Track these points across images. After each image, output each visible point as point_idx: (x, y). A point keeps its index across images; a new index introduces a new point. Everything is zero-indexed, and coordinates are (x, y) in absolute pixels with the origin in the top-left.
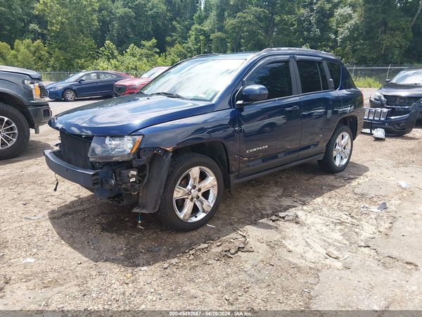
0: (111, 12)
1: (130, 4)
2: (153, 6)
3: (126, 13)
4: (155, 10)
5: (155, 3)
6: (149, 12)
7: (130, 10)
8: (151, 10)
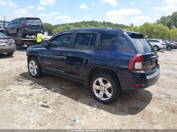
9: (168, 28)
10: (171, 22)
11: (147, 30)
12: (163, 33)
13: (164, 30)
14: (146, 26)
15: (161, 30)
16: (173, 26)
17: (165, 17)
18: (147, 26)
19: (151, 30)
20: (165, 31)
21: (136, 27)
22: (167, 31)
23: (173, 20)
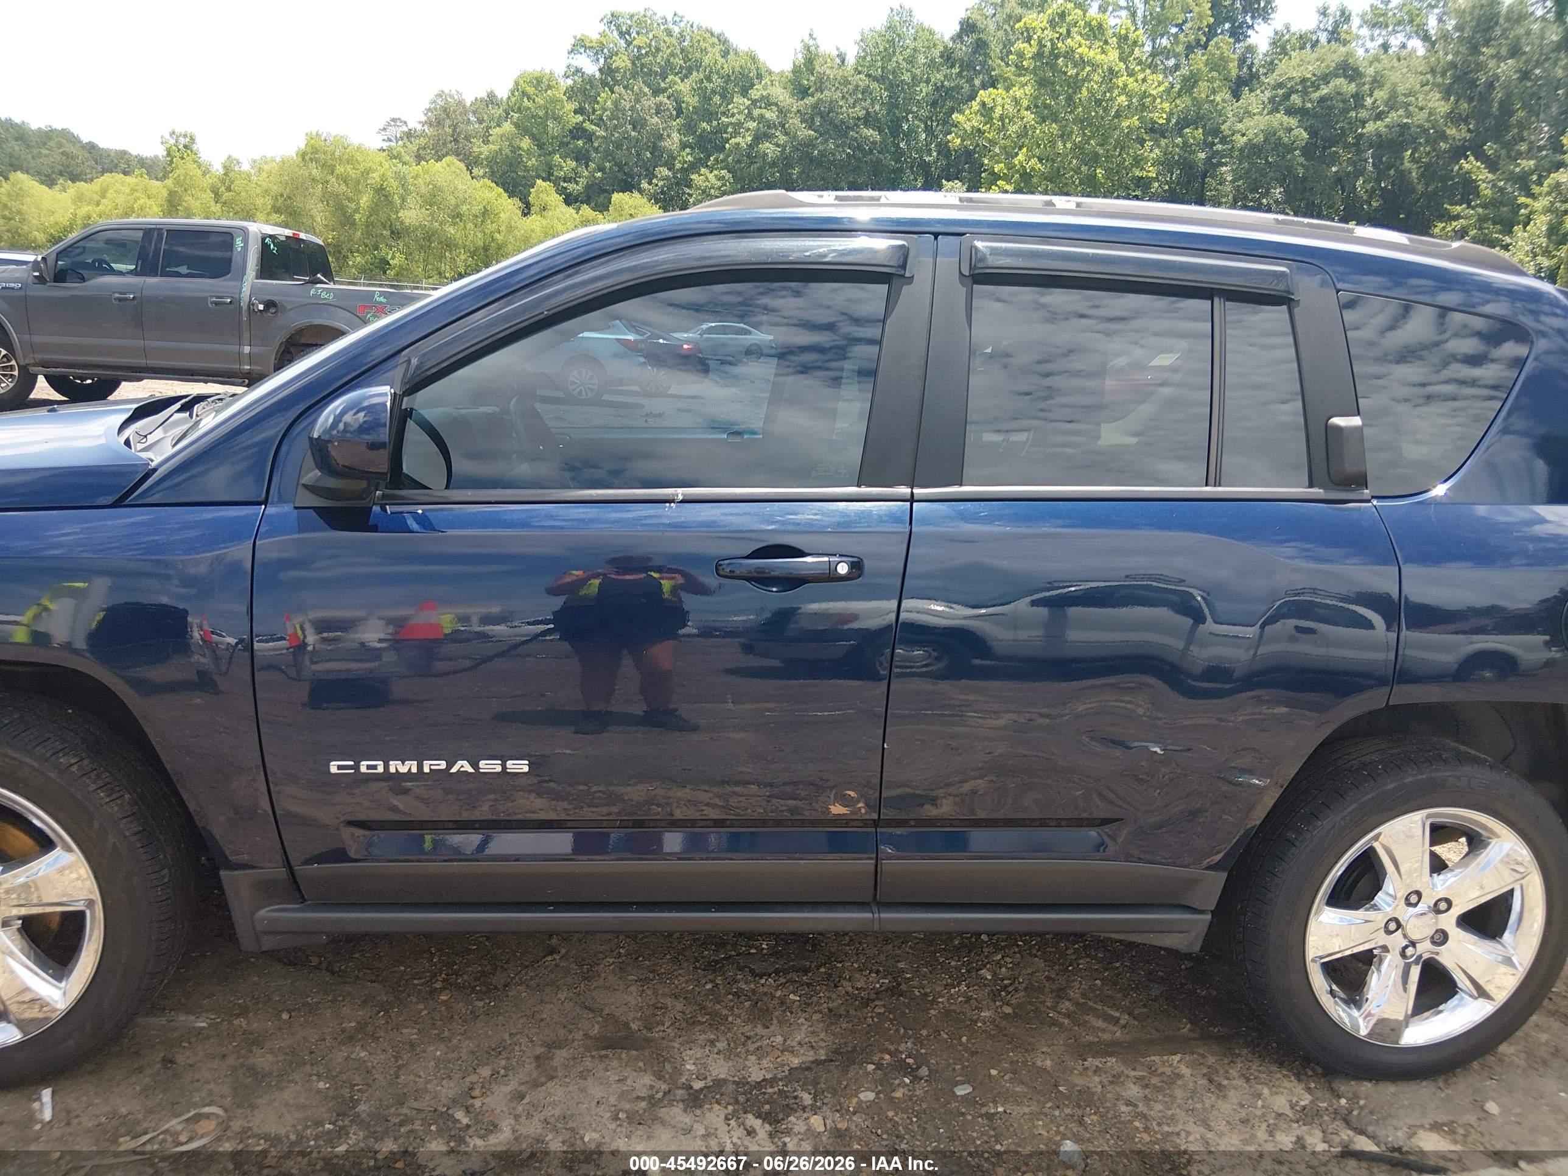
0: (1216, 132)
1: (1296, 99)
2: (1392, 103)
3: (1270, 134)
4: (1393, 117)
5: (1401, 89)
6: (1370, 127)
7: (1293, 122)
8: (1379, 116)
9: (507, 206)
10: (515, 149)
11: (340, 208)
12: (480, 243)
13: (485, 213)
14: (332, 170)
15: (457, 216)
16: (544, 191)
17: (460, 103)
18: (340, 169)
19: (374, 209)
20: (490, 227)
21: (227, 169)
22: (510, 229)
23: (534, 137)
